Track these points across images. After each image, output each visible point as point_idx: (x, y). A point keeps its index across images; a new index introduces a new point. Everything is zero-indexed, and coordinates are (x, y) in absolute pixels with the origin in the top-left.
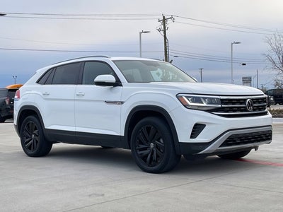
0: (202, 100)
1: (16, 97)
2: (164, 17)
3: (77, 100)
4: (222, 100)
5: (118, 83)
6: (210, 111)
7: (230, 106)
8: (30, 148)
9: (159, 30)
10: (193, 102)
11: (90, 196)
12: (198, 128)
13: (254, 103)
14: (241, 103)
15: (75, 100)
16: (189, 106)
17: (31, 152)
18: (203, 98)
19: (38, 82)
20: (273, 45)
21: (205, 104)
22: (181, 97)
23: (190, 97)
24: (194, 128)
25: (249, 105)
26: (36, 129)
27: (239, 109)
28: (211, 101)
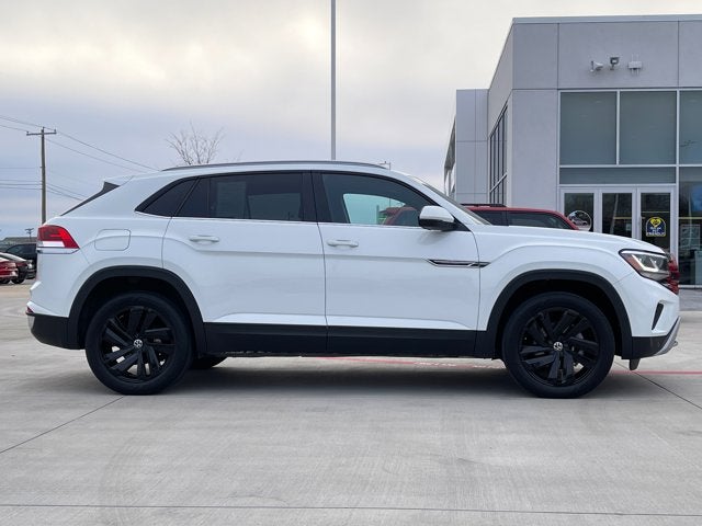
0: (652, 261)
6: (662, 281)
15: (324, 256)
19: (142, 210)
21: (657, 270)
22: (630, 255)
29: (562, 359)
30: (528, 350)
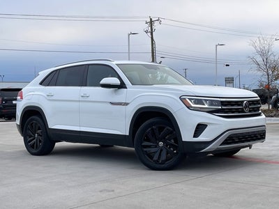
0: (204, 102)
1: (19, 98)
2: (151, 19)
3: (82, 101)
4: (222, 102)
5: (122, 86)
6: (211, 112)
7: (229, 108)
8: (32, 146)
9: (147, 32)
10: (195, 104)
11: (101, 191)
12: (200, 128)
13: (250, 104)
14: (239, 105)
15: (79, 101)
16: (192, 107)
17: (34, 151)
18: (205, 100)
19: (41, 84)
20: (258, 48)
21: (206, 106)
22: (185, 99)
23: (193, 99)
24: (197, 128)
25: (246, 107)
26: (39, 129)
27: (237, 111)
28: (212, 103)
29: (161, 150)
30: (145, 143)
